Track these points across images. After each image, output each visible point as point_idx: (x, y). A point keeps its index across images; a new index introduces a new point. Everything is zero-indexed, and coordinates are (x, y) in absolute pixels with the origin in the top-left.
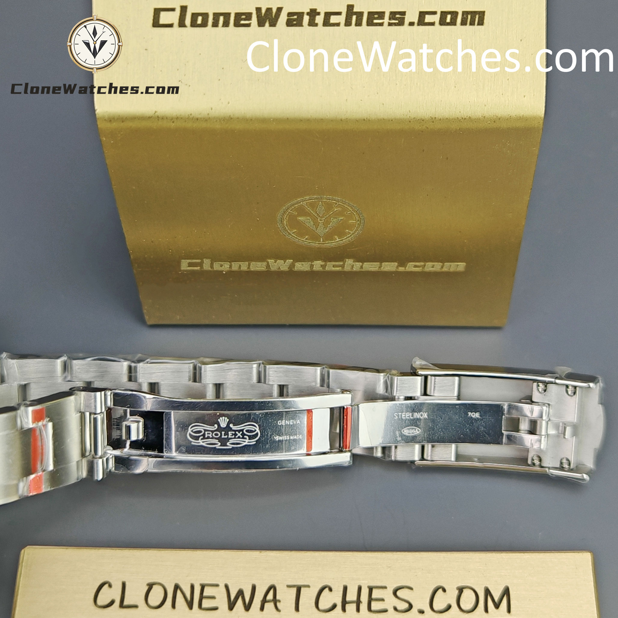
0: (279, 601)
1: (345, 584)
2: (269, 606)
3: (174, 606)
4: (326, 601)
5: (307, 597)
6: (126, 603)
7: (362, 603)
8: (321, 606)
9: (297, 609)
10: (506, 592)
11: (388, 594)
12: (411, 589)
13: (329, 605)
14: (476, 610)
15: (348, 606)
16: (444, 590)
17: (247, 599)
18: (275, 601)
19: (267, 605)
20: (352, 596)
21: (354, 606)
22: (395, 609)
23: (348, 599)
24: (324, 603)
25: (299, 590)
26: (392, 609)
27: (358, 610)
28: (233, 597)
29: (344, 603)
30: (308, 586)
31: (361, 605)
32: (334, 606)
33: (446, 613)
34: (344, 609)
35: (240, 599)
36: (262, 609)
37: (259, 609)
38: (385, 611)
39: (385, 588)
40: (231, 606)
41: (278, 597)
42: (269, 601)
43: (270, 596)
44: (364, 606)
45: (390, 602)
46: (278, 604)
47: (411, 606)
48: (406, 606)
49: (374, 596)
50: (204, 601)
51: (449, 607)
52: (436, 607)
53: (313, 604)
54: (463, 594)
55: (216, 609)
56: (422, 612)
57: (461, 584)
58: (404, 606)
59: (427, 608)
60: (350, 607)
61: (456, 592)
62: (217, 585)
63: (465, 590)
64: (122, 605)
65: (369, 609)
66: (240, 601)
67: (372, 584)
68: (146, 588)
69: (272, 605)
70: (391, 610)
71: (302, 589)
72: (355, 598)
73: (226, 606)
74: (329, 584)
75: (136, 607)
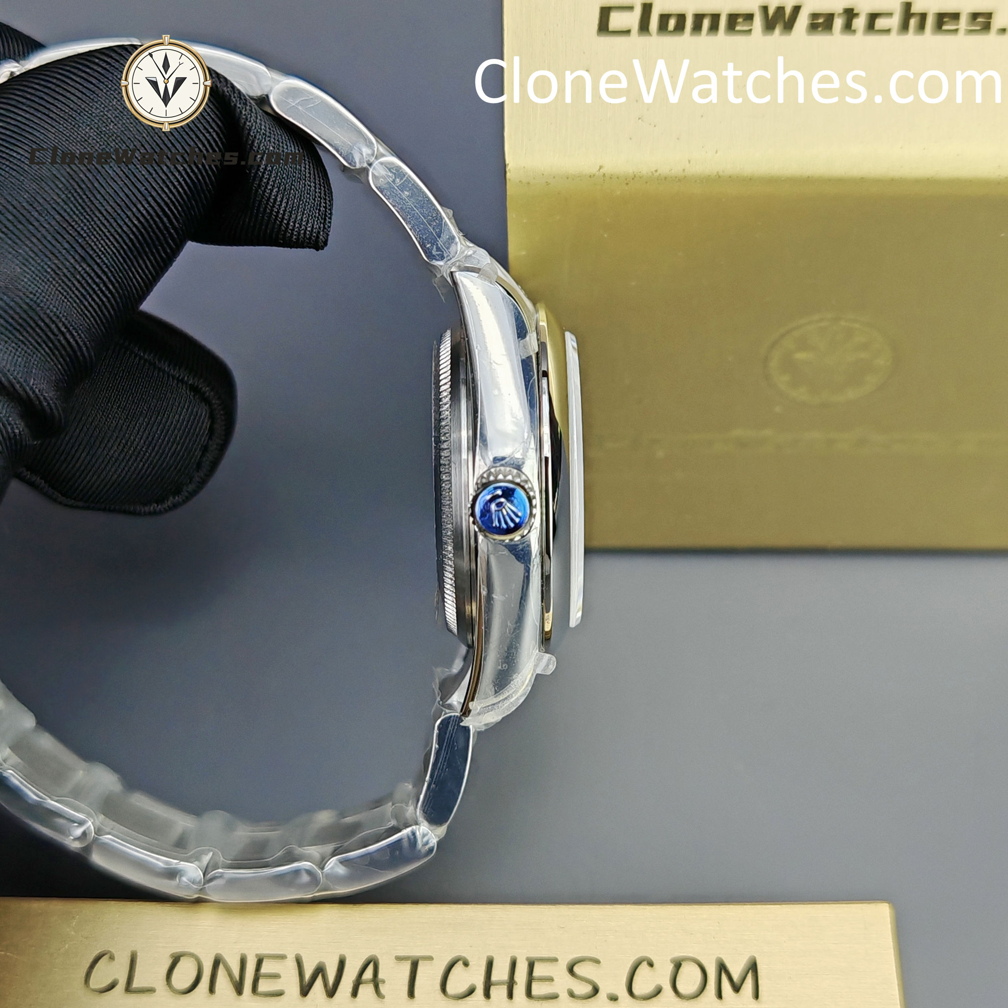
0: (383, 982)
1: (489, 954)
2: (366, 990)
3: (212, 989)
4: (458, 982)
5: (429, 976)
6: (135, 985)
7: (517, 984)
8: (450, 990)
9: (411, 994)
10: (753, 967)
11: (559, 972)
12: (597, 961)
13: (463, 988)
14: (702, 995)
15: (493, 991)
16: (651, 964)
17: (331, 979)
18: (376, 982)
19: (362, 988)
20: (500, 973)
21: (504, 990)
22: (572, 994)
23: (494, 978)
24: (456, 985)
25: (415, 966)
26: (566, 994)
27: (510, 995)
28: (307, 976)
29: (488, 985)
30: (430, 958)
31: (515, 987)
32: (471, 991)
33: (655, 999)
34: (487, 995)
35: (320, 978)
36: (355, 994)
37: (350, 994)
38: (555, 997)
39: (555, 960)
40: (305, 991)
41: (381, 976)
42: (366, 982)
43: (368, 974)
44: (520, 990)
45: (563, 982)
46: (381, 986)
47: (596, 990)
48: (588, 989)
49: (537, 973)
50: (261, 982)
51: (658, 991)
52: (637, 991)
53: (438, 988)
54: (681, 970)
55: (280, 994)
56: (613, 998)
57: (677, 954)
58: (584, 989)
59: (623, 993)
60: (499, 993)
61: (671, 967)
62: (283, 957)
63: (684, 964)
65: (529, 993)
66: (319, 981)
67: (534, 954)
68: (170, 960)
69: (371, 986)
70: (564, 995)
71: (420, 963)
72: (505, 977)
73: (297, 989)
74: (464, 955)
75: (151, 990)
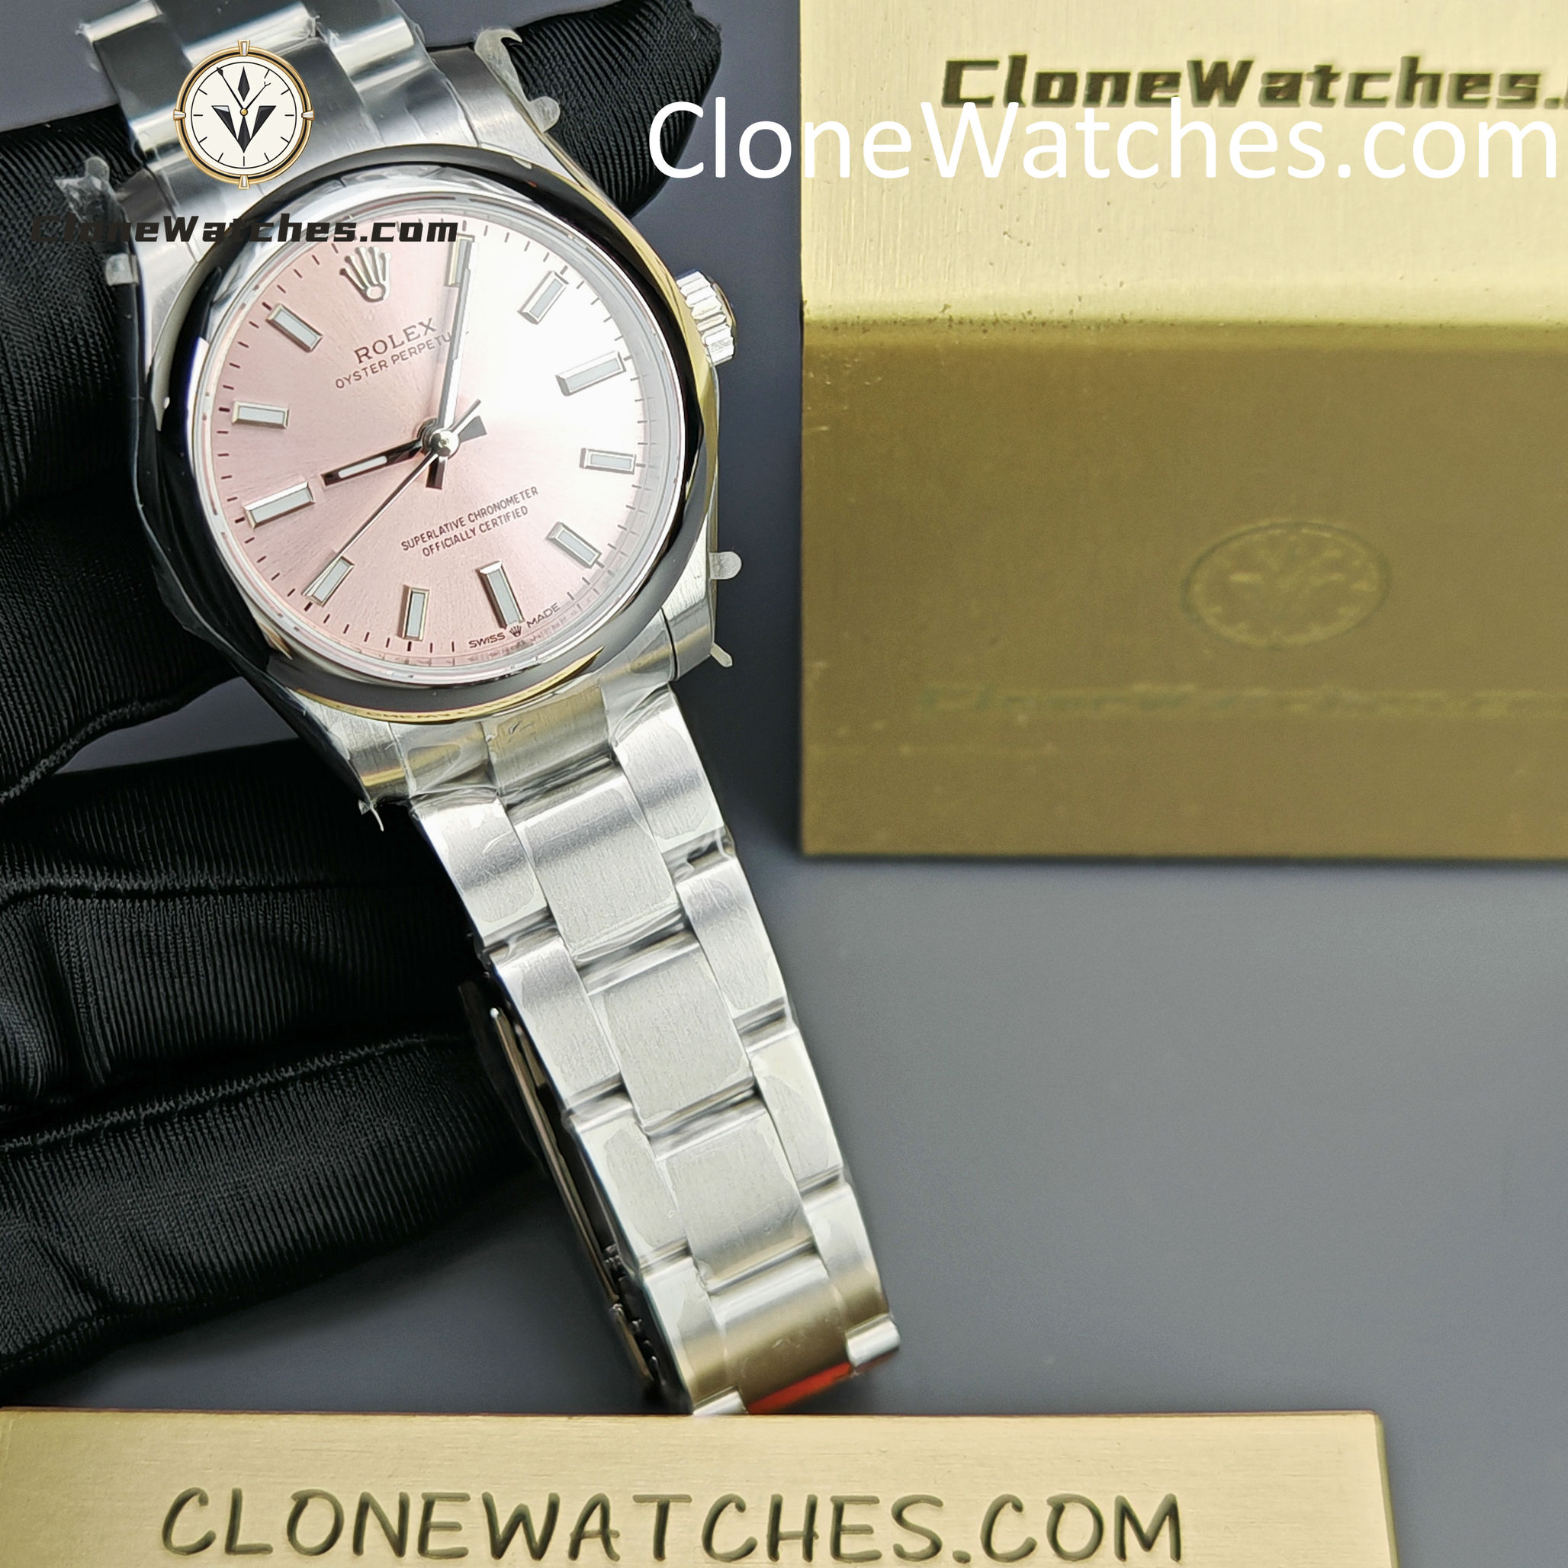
0: (617, 1535)
1: (775, 1492)
2: (591, 1548)
3: (358, 1548)
4: (731, 1533)
5: (684, 1525)
6: (241, 1540)
7: (817, 1537)
8: (718, 1546)
9: (659, 1552)
10: (1171, 1512)
11: (881, 1518)
12: (937, 1503)
13: (737, 1544)
14: (1095, 1554)
15: (783, 1547)
16: (1018, 1508)
17: (538, 1530)
18: (606, 1534)
19: (585, 1545)
20: (793, 1521)
21: (798, 1546)
22: (900, 1553)
23: (783, 1528)
24: (727, 1538)
25: (663, 1507)
26: (892, 1552)
27: (808, 1555)
28: (502, 1525)
29: (775, 1538)
30: (686, 1499)
31: (815, 1542)
32: (749, 1549)
33: (1024, 1560)
34: (774, 1554)
35: (521, 1529)
36: (574, 1553)
37: (566, 1555)
38: (875, 1556)
39: (874, 1501)
40: (499, 1549)
41: (613, 1526)
42: (591, 1536)
43: (594, 1524)
44: (822, 1546)
45: (886, 1535)
46: (613, 1541)
47: (936, 1547)
48: (924, 1544)
49: (847, 1520)
50: (432, 1535)
51: (1030, 1548)
52: (998, 1547)
53: (699, 1542)
54: (1064, 1516)
55: (460, 1554)
56: (963, 1558)
57: (1058, 1492)
58: (918, 1545)
59: (976, 1550)
60: (792, 1551)
61: (1048, 1511)
62: (464, 1498)
63: (1068, 1507)
64: (231, 1547)
65: (836, 1551)
66: (520, 1534)
67: (843, 1492)
68: (292, 1505)
69: (598, 1542)
70: (889, 1555)
71: (672, 1506)
72: (800, 1526)
73: (486, 1547)
74: (737, 1493)
75: (265, 1550)
